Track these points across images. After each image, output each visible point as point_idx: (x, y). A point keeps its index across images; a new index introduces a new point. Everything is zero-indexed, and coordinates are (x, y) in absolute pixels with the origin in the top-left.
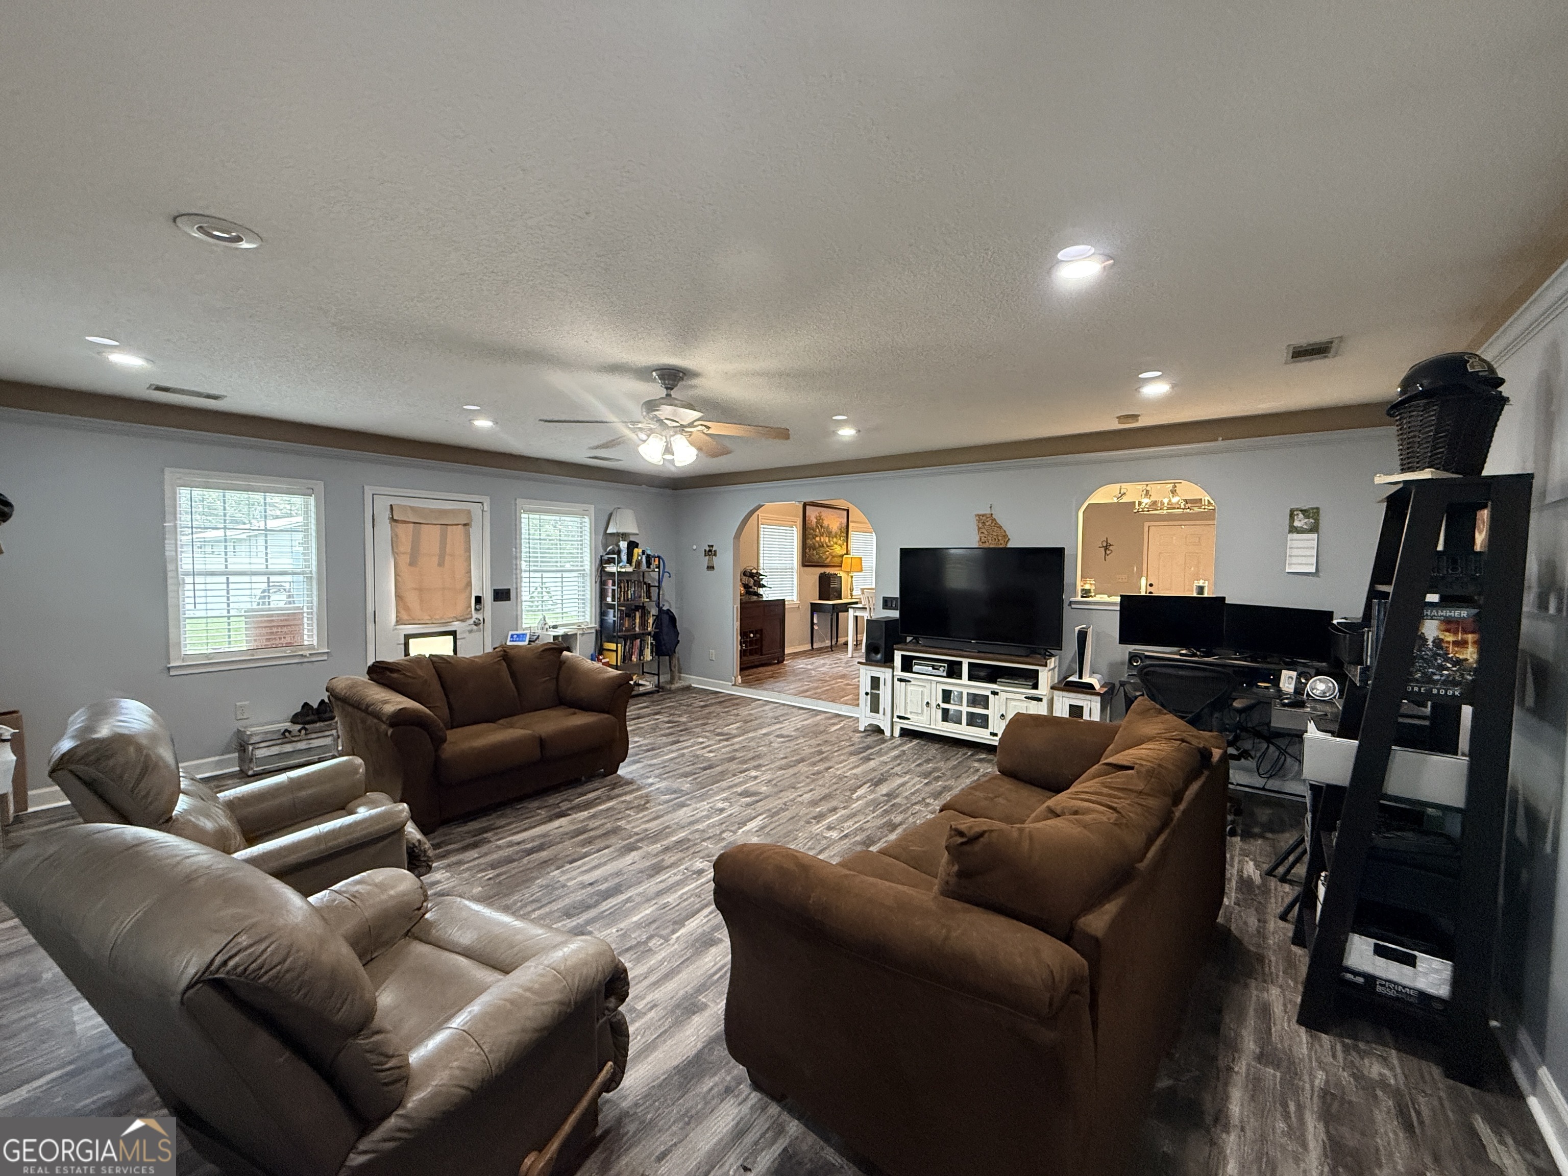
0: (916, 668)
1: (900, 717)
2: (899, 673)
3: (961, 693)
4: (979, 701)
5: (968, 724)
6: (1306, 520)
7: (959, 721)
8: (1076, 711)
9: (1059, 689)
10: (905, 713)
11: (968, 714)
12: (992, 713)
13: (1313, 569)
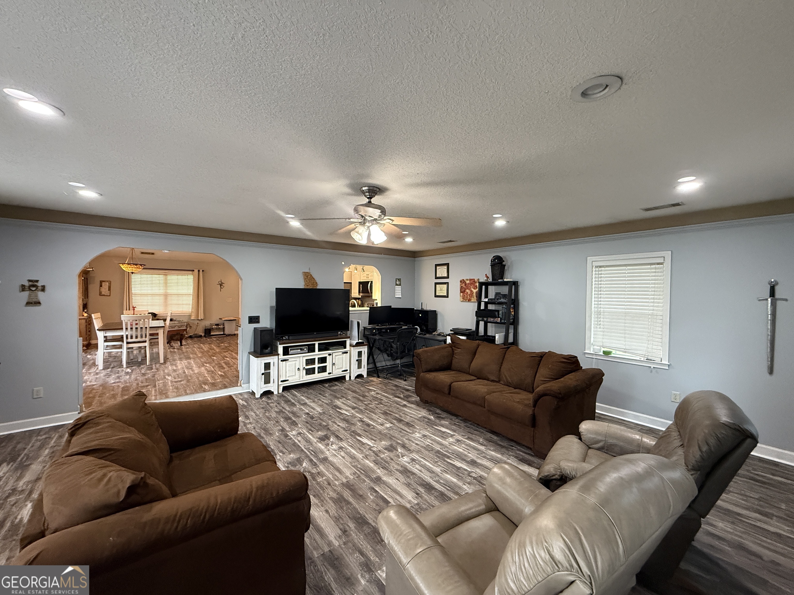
0: (291, 352)
1: (282, 381)
2: (282, 357)
3: (315, 359)
4: (323, 360)
5: (318, 373)
6: (398, 282)
7: (314, 373)
8: (360, 354)
9: (354, 346)
10: (286, 378)
11: (319, 368)
12: (328, 364)
13: (400, 296)
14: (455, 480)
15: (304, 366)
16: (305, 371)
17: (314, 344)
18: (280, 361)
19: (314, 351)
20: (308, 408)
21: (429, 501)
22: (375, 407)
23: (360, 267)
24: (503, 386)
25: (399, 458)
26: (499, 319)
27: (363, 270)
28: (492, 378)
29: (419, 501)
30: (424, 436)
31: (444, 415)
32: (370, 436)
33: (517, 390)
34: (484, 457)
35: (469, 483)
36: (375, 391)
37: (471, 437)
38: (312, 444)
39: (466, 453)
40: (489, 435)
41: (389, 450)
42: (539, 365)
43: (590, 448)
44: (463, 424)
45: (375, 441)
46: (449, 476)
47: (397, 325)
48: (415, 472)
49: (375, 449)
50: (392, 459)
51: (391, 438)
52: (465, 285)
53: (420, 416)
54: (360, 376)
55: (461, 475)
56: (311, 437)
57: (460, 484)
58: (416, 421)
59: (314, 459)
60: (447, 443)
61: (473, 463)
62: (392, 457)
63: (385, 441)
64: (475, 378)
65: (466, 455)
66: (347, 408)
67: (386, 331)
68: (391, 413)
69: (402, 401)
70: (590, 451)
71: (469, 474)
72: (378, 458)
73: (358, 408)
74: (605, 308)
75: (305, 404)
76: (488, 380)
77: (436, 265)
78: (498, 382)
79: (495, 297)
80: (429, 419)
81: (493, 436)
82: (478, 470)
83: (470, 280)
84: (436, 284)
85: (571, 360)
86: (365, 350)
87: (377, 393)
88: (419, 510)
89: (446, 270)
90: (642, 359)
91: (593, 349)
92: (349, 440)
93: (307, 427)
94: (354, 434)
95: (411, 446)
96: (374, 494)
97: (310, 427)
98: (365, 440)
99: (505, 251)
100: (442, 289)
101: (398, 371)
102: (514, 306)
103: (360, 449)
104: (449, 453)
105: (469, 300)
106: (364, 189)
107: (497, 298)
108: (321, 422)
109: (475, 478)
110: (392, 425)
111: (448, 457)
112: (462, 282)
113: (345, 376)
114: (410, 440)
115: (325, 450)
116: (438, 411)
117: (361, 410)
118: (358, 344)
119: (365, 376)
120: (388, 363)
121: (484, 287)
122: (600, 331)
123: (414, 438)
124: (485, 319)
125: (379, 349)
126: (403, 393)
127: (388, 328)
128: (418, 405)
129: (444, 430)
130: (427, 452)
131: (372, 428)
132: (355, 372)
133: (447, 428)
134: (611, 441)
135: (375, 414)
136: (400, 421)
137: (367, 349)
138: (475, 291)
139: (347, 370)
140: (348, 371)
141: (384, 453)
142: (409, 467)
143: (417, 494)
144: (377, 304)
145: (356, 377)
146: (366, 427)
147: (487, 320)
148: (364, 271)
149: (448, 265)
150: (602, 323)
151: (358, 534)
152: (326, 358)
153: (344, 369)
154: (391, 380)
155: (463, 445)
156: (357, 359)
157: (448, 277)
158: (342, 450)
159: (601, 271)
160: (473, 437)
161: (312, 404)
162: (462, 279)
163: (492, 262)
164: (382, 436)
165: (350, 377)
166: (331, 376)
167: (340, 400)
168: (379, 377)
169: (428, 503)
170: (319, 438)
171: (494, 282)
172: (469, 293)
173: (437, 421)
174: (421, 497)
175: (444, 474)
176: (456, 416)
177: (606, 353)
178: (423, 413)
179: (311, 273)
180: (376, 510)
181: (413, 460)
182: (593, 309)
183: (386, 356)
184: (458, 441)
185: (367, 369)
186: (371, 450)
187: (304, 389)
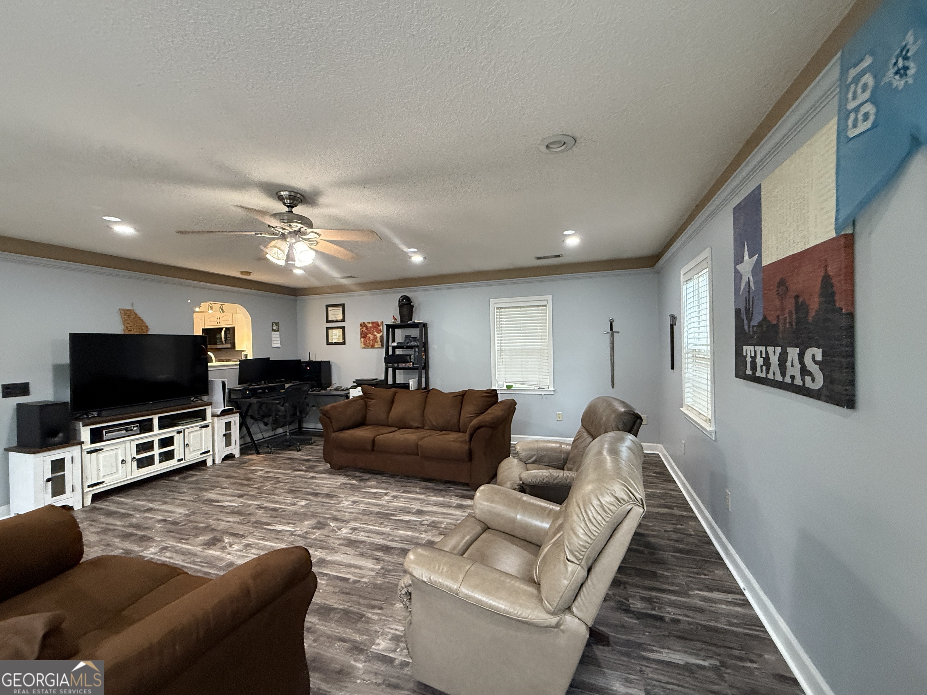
0: (107, 436)
1: (89, 486)
2: (88, 446)
3: (153, 442)
4: (167, 442)
5: (160, 462)
6: (276, 327)
7: (152, 463)
8: (228, 425)
9: (218, 416)
10: (98, 479)
11: (160, 454)
12: (177, 447)
13: (279, 346)
14: (409, 533)
15: (134, 454)
16: (135, 464)
17: (151, 420)
18: (85, 453)
19: (151, 429)
20: (160, 513)
21: (393, 561)
22: (273, 489)
23: (216, 306)
24: (429, 431)
25: (337, 532)
26: (412, 363)
27: (222, 309)
28: (416, 425)
29: (382, 565)
30: (355, 502)
31: (367, 476)
32: (283, 520)
33: (444, 432)
34: (428, 504)
35: (425, 531)
36: (261, 470)
37: (406, 490)
38: (196, 555)
39: (409, 506)
40: (423, 484)
41: (319, 529)
42: (462, 403)
43: (526, 464)
44: (392, 481)
45: (294, 524)
46: (402, 532)
47: (277, 382)
48: (362, 540)
49: (299, 533)
50: (328, 536)
51: (314, 515)
52: (367, 329)
53: (339, 483)
54: (229, 457)
55: (413, 526)
56: (189, 547)
57: (417, 534)
58: (335, 489)
59: (211, 571)
60: (384, 502)
61: (420, 512)
62: (327, 534)
63: (307, 520)
64: (396, 429)
65: (409, 508)
66: (229, 498)
67: (264, 392)
68: (300, 489)
69: (307, 473)
70: (528, 465)
71: (421, 523)
72: (309, 540)
73: (247, 495)
74: (505, 346)
75: (150, 510)
76: (411, 428)
77: (327, 306)
78: (422, 428)
79: (405, 341)
80: (351, 484)
81: (427, 484)
82: (427, 517)
83: (373, 323)
84: (328, 329)
85: (492, 393)
86: (235, 419)
87: (266, 472)
88: (387, 573)
89: (341, 312)
90: (536, 389)
91: (498, 385)
92: (255, 534)
93: (174, 537)
94: (259, 524)
95: (345, 516)
96: (325, 578)
97: (178, 536)
98: (279, 528)
99: (416, 291)
100: (336, 336)
101: (286, 441)
102: (425, 350)
103: (277, 539)
104: (391, 510)
105: (373, 346)
106: (282, 193)
107: (407, 341)
108: (195, 524)
109: (428, 525)
110: (307, 502)
111: (392, 515)
112: (363, 325)
113: (205, 461)
114: (339, 511)
115: (224, 555)
116: (358, 474)
117: (253, 495)
118: (224, 413)
119: (237, 455)
120: (266, 435)
121: (390, 329)
122: (503, 368)
123: (343, 507)
124: (396, 365)
125: (252, 417)
126: (303, 465)
127: (267, 388)
128: (330, 473)
129: (374, 490)
130: (367, 517)
131: (282, 512)
132: (221, 451)
133: (377, 488)
134: (542, 453)
135: (277, 495)
136: (316, 494)
137: (238, 418)
138: (378, 335)
139: (209, 452)
140: (211, 453)
141: (314, 533)
142: (353, 537)
143: (377, 559)
144: (246, 356)
145: (224, 460)
146: (272, 513)
147: (398, 365)
148: (223, 312)
149: (343, 306)
150: (504, 360)
151: (327, 624)
152: (172, 438)
153: (203, 451)
154: (278, 453)
155: (402, 500)
156: (224, 433)
157: (343, 320)
158: (251, 547)
159: (501, 312)
160: (408, 489)
161: (164, 507)
162: (362, 322)
163: (399, 302)
164: (301, 517)
165: (214, 461)
166: (183, 464)
167: (212, 491)
168: (258, 453)
169: (392, 563)
170: (204, 545)
171: (402, 324)
172: (372, 338)
173: (362, 484)
174: (383, 561)
175: (395, 531)
176: (381, 473)
177: (509, 387)
178: (341, 480)
179: (136, 311)
180: (336, 592)
181: (354, 529)
182: (496, 348)
183: (262, 426)
184: (395, 497)
185: (240, 445)
186: (295, 535)
187: (135, 491)
